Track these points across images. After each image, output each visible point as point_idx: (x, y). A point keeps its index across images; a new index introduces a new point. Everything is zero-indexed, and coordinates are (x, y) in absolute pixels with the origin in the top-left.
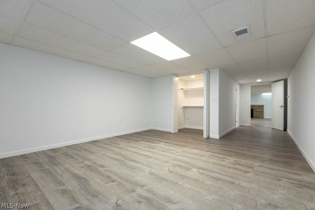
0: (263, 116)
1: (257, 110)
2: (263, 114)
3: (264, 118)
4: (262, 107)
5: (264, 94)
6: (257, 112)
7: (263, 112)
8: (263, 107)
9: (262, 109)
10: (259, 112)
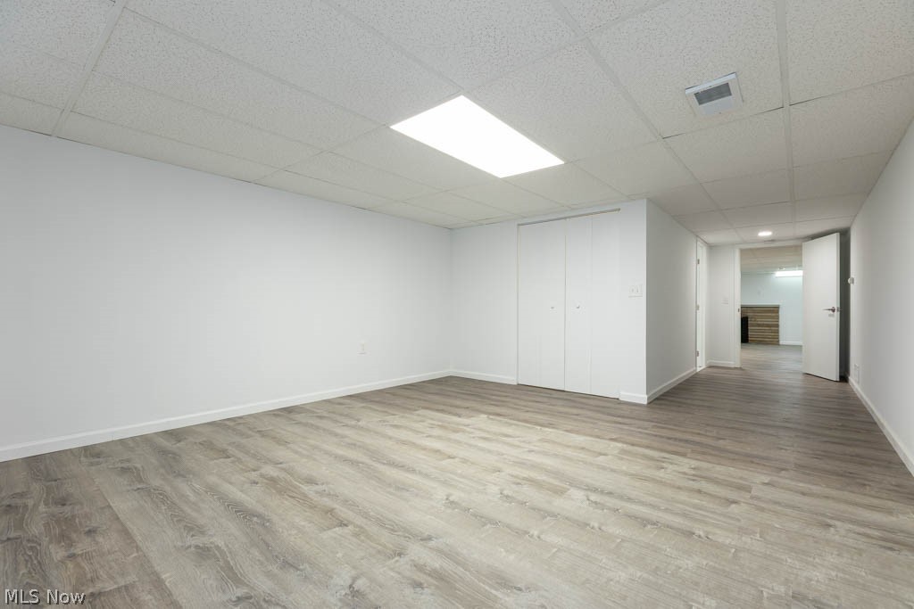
0: (777, 337)
1: (760, 321)
2: (777, 332)
3: (781, 342)
4: (774, 310)
5: (779, 274)
6: (759, 325)
8: (778, 312)
10: (768, 326)
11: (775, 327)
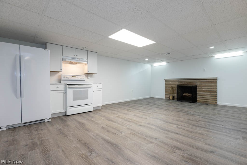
0: (216, 100)
1: (204, 88)
2: (216, 96)
3: (219, 103)
4: (214, 81)
5: (217, 56)
6: (204, 91)
7: (216, 92)
8: (216, 82)
9: (212, 86)
10: (209, 92)
11: (214, 93)
